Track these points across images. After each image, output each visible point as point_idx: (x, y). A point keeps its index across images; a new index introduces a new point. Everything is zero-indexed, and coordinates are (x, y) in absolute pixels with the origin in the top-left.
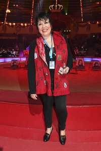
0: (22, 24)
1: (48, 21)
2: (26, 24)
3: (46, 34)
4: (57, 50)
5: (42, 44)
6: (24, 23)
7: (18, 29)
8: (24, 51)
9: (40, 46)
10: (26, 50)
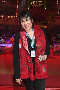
0: (9, 17)
2: (12, 17)
3: (28, 28)
4: (37, 41)
5: (25, 36)
6: (10, 16)
7: (6, 20)
8: (10, 39)
9: (24, 37)
10: (12, 37)
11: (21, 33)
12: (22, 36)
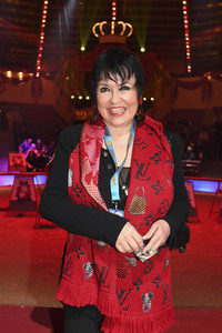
0: (9, 74)
1: (131, 82)
2: (21, 75)
3: (118, 121)
6: (15, 72)
9: (90, 150)
11: (87, 130)
12: (88, 143)
